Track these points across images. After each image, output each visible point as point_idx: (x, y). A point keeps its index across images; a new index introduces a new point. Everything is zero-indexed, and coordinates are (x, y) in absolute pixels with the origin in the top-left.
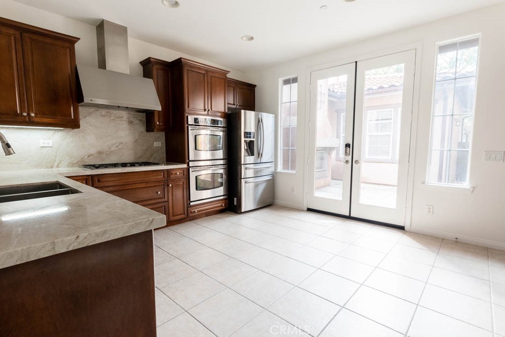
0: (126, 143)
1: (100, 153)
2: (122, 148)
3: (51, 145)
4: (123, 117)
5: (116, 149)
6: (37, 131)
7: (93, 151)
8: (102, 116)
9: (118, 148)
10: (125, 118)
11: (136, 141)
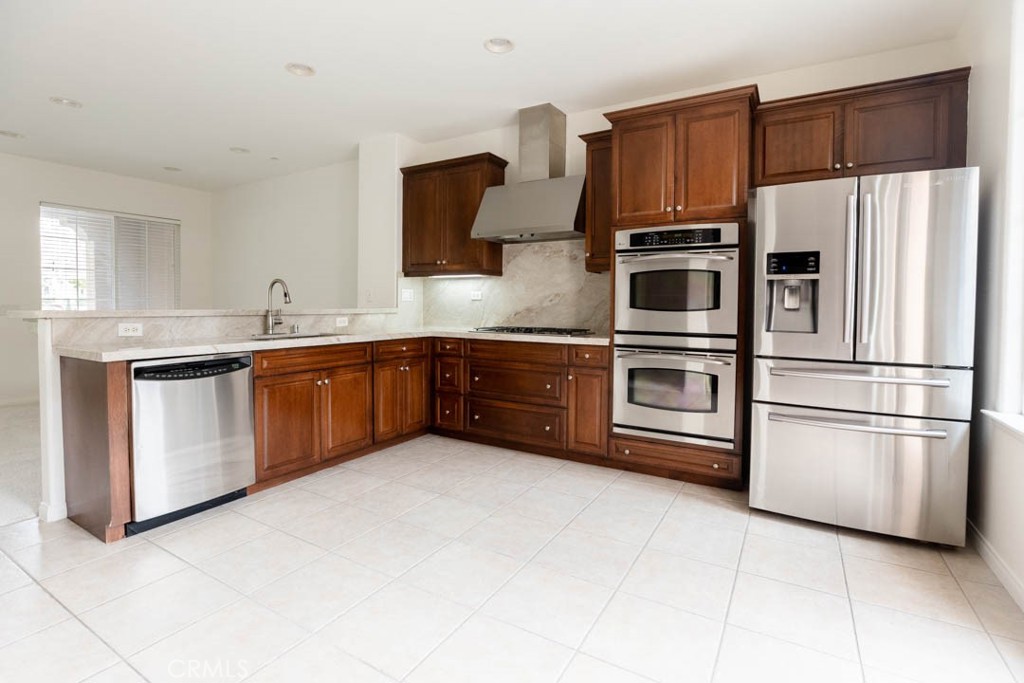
0: (564, 295)
1: (529, 310)
2: (557, 304)
3: (480, 298)
4: (562, 251)
5: (549, 304)
6: (453, 281)
7: (521, 307)
8: (536, 253)
9: (553, 302)
10: (565, 253)
11: (580, 291)
